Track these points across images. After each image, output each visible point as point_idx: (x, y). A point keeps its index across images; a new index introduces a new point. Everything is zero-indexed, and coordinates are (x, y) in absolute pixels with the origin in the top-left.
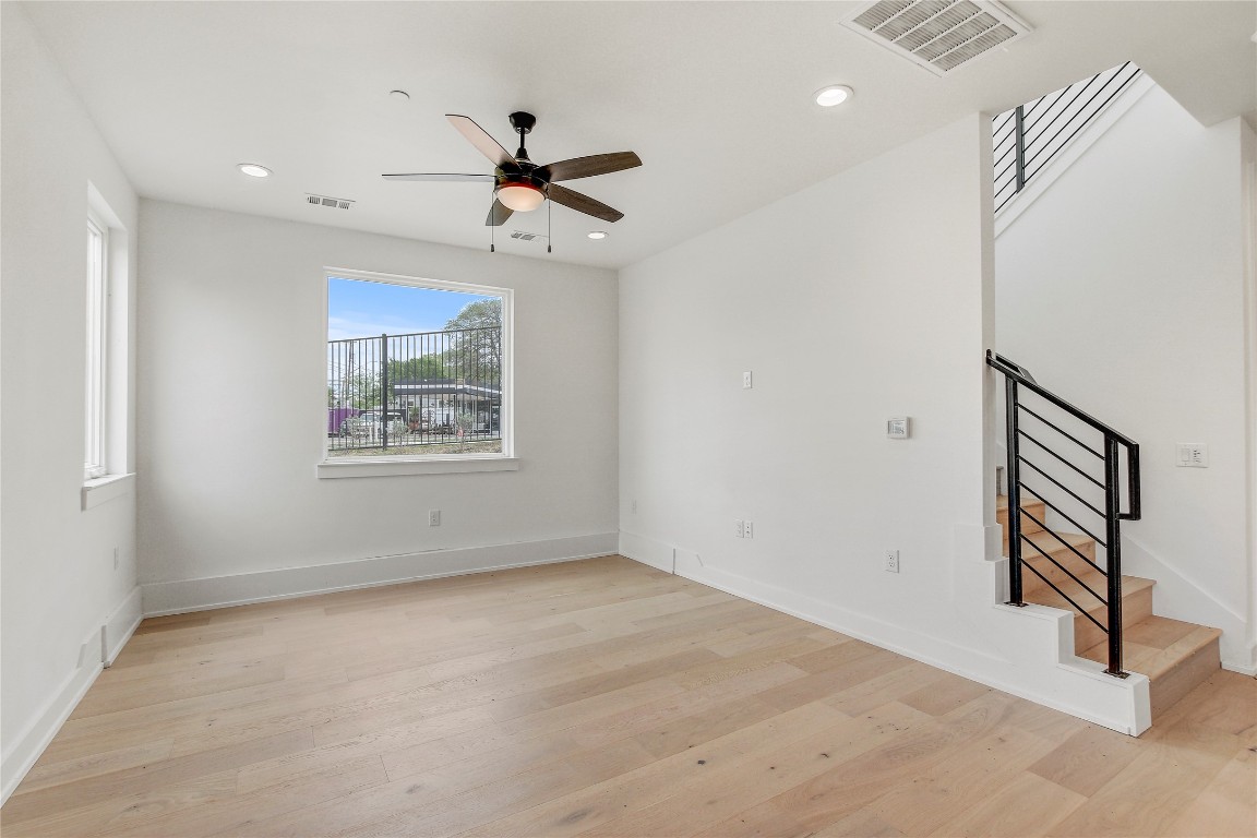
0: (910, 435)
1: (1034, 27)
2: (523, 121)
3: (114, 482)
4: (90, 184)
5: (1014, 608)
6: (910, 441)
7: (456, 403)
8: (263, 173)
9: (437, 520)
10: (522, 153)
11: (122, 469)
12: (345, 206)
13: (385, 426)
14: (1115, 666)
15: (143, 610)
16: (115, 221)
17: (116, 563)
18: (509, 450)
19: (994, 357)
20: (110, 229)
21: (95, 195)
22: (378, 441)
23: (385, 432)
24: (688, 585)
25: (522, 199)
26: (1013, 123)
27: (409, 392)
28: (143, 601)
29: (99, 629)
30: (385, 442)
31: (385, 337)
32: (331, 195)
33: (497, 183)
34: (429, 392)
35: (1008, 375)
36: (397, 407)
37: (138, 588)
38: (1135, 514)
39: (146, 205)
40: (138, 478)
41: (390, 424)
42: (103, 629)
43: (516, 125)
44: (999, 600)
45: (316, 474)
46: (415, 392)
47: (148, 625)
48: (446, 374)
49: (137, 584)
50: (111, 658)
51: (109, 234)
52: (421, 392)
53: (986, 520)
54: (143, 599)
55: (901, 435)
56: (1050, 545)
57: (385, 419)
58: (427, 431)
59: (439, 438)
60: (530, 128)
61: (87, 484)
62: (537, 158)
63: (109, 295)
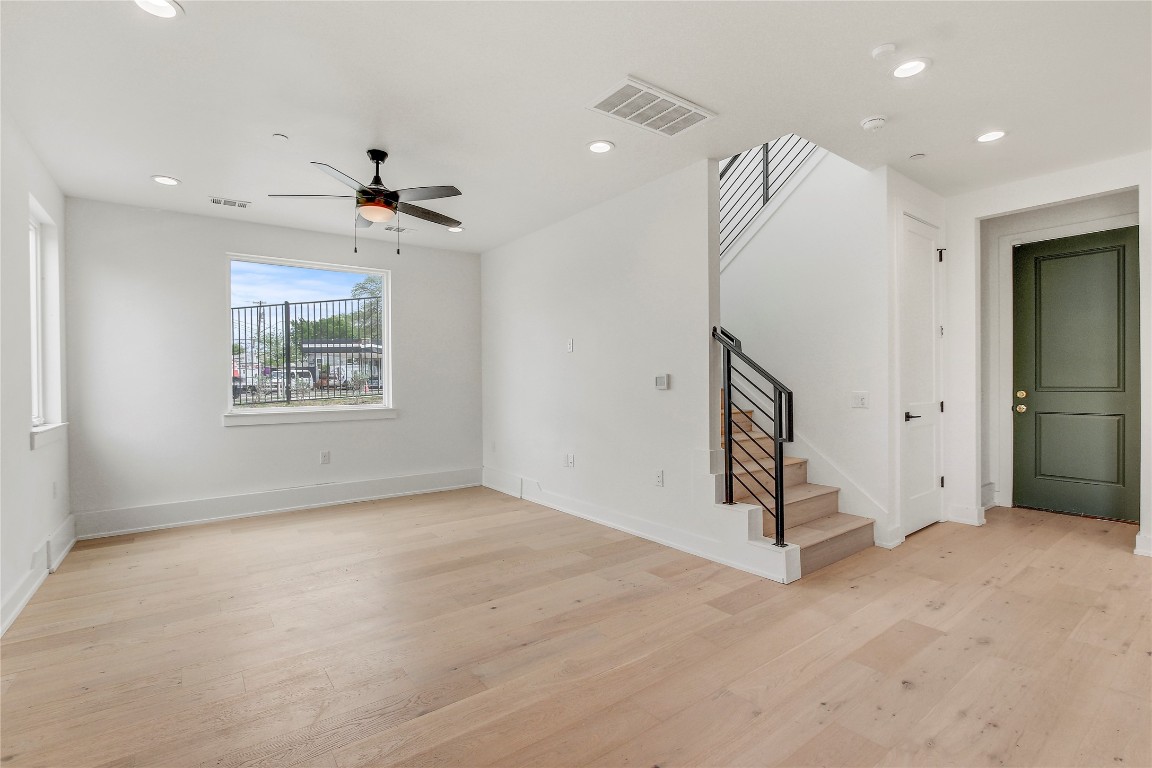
0: (669, 387)
1: (717, 114)
2: (378, 156)
3: (52, 429)
4: (31, 195)
5: (727, 506)
6: (668, 391)
7: (360, 361)
8: (174, 183)
9: (327, 458)
10: (377, 180)
11: (57, 420)
12: (244, 206)
13: (289, 382)
14: (780, 540)
15: (76, 534)
16: (46, 217)
17: (55, 493)
18: (388, 401)
19: (719, 331)
20: (41, 224)
21: (34, 204)
22: (282, 395)
23: (288, 388)
24: (530, 506)
25: (378, 214)
26: (761, 156)
27: (316, 351)
28: (76, 526)
29: (45, 542)
30: (289, 397)
31: (287, 304)
32: (232, 198)
33: (358, 202)
34: (334, 350)
35: (726, 345)
36: (306, 365)
37: (72, 516)
38: (790, 438)
39: (70, 202)
40: (69, 428)
41: (293, 382)
42: (48, 542)
43: (373, 158)
44: (717, 502)
45: (223, 422)
46: (321, 351)
47: (80, 545)
48: (355, 333)
49: (70, 513)
50: (55, 566)
51: (42, 227)
52: (328, 350)
53: (712, 445)
54: (75, 525)
55: (663, 387)
56: (752, 467)
57: (289, 376)
58: (334, 387)
59: (344, 393)
60: (383, 160)
61: (35, 430)
62: (389, 185)
63: (43, 279)
